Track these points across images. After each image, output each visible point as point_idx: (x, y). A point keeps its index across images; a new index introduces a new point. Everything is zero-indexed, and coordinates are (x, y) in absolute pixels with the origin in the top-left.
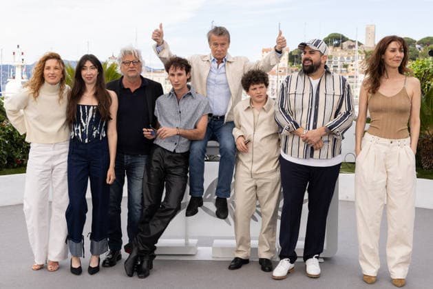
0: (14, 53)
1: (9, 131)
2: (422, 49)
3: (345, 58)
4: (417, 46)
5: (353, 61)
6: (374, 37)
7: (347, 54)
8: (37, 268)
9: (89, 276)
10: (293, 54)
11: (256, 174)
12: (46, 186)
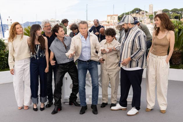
0: (8, 20)
1: (7, 53)
2: (172, 13)
3: (141, 18)
4: (170, 12)
5: (144, 19)
6: (153, 9)
7: (141, 16)
8: (20, 109)
9: (41, 111)
10: (120, 17)
11: (108, 70)
12: (22, 76)
